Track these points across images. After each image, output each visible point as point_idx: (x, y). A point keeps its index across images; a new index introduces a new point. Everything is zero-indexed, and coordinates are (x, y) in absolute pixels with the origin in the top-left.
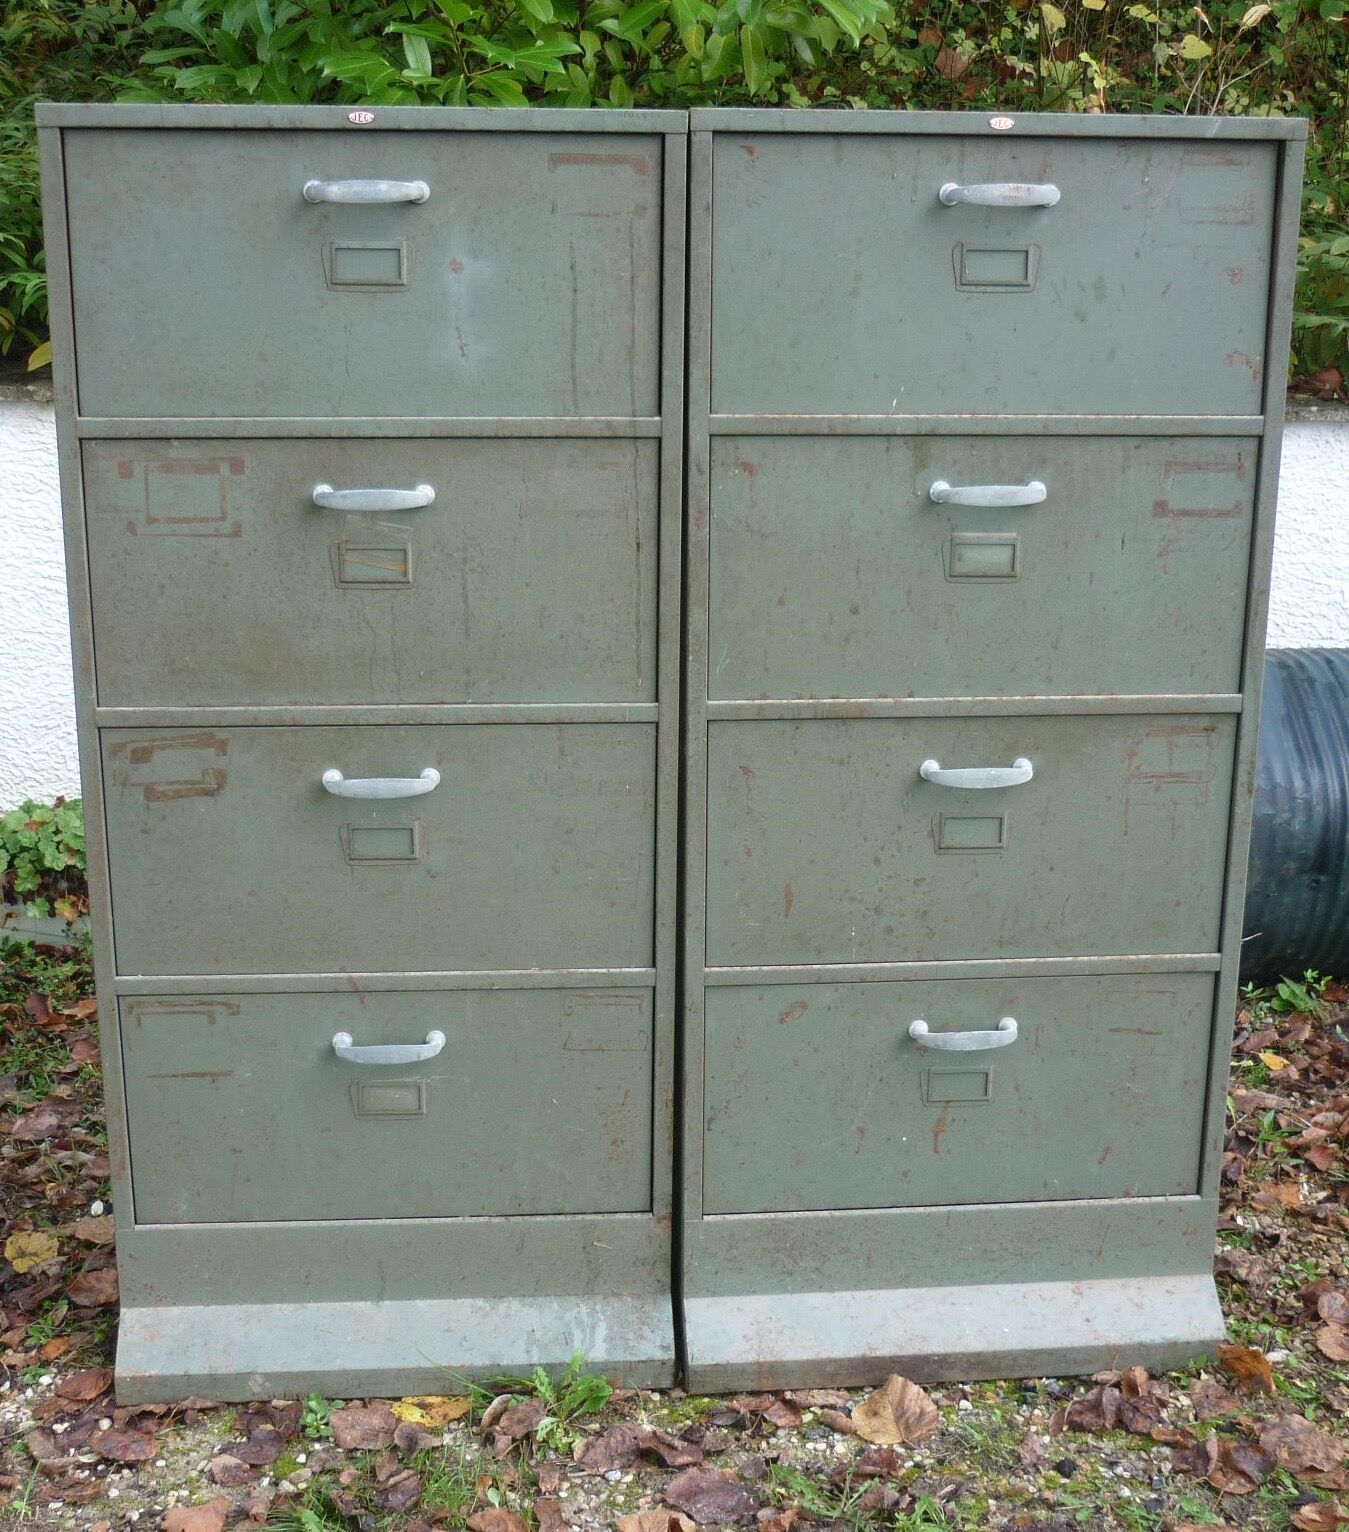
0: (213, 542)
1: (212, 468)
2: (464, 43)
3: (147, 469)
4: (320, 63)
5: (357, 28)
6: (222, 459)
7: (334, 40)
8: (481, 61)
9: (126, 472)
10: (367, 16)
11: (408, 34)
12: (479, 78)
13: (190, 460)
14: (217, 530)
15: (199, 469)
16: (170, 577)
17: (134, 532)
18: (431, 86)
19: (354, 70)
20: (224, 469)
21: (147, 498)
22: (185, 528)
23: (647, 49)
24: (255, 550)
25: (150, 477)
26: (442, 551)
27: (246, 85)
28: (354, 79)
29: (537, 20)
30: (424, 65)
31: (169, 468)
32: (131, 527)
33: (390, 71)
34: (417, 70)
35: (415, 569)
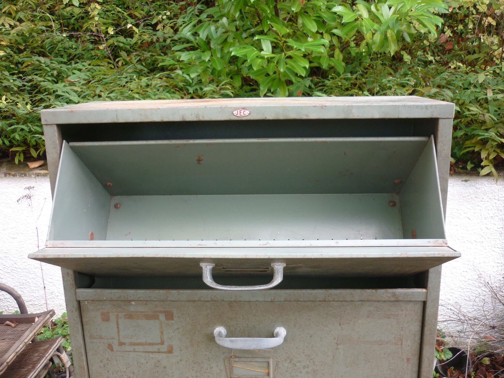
0: (156, 355)
1: (155, 317)
2: (285, 42)
3: (117, 317)
4: (231, 49)
5: (244, 35)
6: (161, 312)
7: (237, 40)
8: (290, 48)
9: (106, 319)
10: (248, 31)
11: (263, 39)
12: (289, 53)
13: (142, 312)
14: (158, 349)
15: (148, 317)
16: (133, 373)
17: (112, 350)
18: (272, 58)
19: (243, 52)
20: (162, 317)
21: (118, 332)
22: (141, 348)
23: (348, 39)
24: (181, 360)
25: (120, 321)
26: (290, 362)
27: (205, 59)
28: (243, 55)
29: (310, 31)
30: (269, 50)
31: (130, 316)
32: (110, 347)
33: (256, 52)
34: (267, 51)
35: (274, 372)
